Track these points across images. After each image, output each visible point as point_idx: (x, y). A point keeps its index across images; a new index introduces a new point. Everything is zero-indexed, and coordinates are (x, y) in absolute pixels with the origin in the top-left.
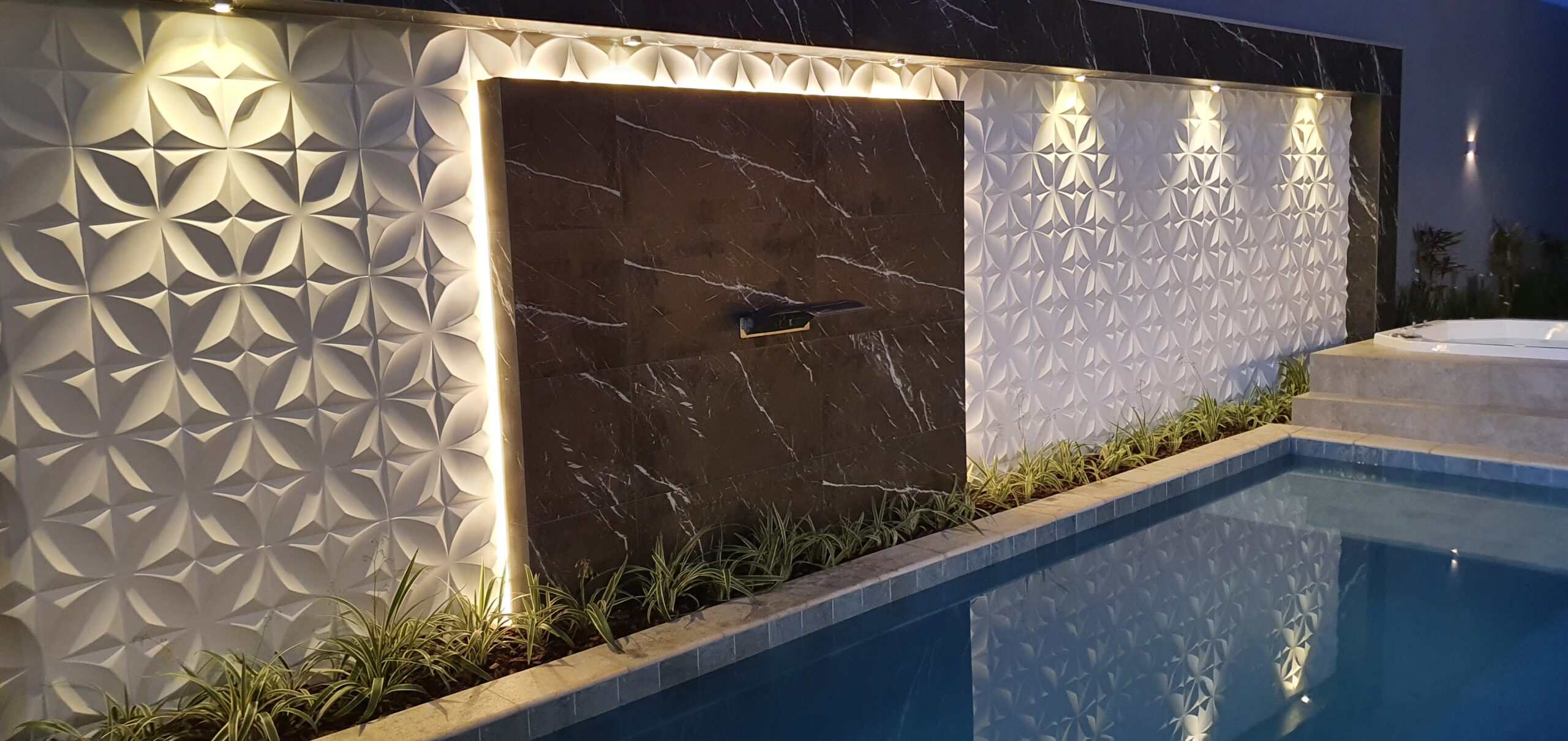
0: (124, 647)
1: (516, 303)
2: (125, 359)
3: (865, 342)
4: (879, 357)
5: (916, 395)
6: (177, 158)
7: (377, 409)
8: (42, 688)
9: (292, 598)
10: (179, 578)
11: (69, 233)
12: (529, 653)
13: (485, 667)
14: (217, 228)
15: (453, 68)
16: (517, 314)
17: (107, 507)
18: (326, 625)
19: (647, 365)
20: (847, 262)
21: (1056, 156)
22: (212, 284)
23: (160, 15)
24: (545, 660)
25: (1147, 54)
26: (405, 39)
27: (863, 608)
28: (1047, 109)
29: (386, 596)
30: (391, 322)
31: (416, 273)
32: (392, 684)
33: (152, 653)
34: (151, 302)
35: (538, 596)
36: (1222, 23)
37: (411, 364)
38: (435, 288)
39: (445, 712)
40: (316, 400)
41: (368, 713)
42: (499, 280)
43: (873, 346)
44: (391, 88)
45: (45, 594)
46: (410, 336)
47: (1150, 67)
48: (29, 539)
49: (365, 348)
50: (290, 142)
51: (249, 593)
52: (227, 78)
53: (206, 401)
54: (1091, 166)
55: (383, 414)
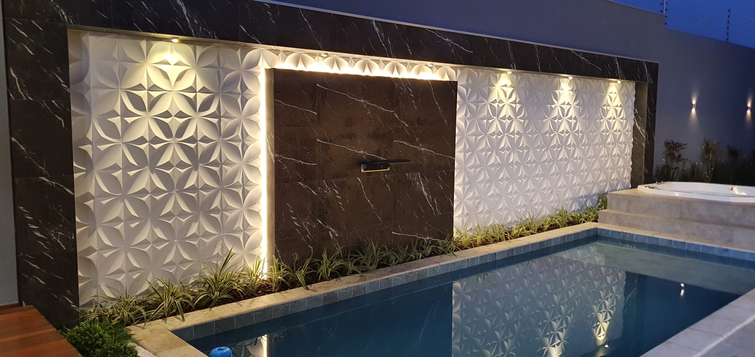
0: (125, 274)
1: (275, 154)
2: (133, 167)
3: (412, 176)
4: (418, 183)
5: (433, 200)
6: (155, 94)
7: (220, 191)
8: (97, 286)
9: (184, 261)
10: (146, 250)
11: (117, 120)
12: (273, 288)
13: (257, 292)
14: (167, 120)
15: (255, 64)
16: (276, 158)
17: (122, 221)
18: (197, 273)
19: (324, 181)
20: (406, 144)
21: (498, 105)
22: (164, 141)
23: (152, 42)
24: (279, 291)
25: (538, 63)
26: (239, 52)
27: (405, 281)
28: (495, 85)
29: (220, 263)
30: (228, 159)
31: (238, 141)
32: (221, 295)
33: (135, 277)
34: (143, 147)
35: (278, 267)
36: (573, 51)
37: (234, 175)
38: (244, 147)
39: (241, 306)
40: (198, 187)
41: (213, 304)
42: (269, 145)
43: (415, 178)
44: (232, 71)
45: (99, 251)
46: (234, 165)
47: (540, 69)
48: (96, 231)
49: (218, 168)
50: (194, 89)
51: (170, 258)
52: (175, 65)
53: (160, 185)
54: (514, 109)
55: (223, 193)
